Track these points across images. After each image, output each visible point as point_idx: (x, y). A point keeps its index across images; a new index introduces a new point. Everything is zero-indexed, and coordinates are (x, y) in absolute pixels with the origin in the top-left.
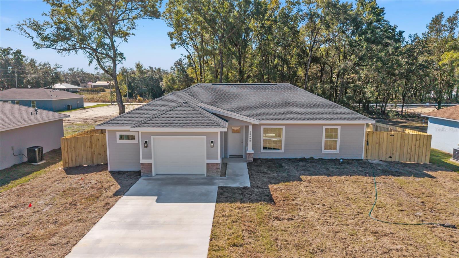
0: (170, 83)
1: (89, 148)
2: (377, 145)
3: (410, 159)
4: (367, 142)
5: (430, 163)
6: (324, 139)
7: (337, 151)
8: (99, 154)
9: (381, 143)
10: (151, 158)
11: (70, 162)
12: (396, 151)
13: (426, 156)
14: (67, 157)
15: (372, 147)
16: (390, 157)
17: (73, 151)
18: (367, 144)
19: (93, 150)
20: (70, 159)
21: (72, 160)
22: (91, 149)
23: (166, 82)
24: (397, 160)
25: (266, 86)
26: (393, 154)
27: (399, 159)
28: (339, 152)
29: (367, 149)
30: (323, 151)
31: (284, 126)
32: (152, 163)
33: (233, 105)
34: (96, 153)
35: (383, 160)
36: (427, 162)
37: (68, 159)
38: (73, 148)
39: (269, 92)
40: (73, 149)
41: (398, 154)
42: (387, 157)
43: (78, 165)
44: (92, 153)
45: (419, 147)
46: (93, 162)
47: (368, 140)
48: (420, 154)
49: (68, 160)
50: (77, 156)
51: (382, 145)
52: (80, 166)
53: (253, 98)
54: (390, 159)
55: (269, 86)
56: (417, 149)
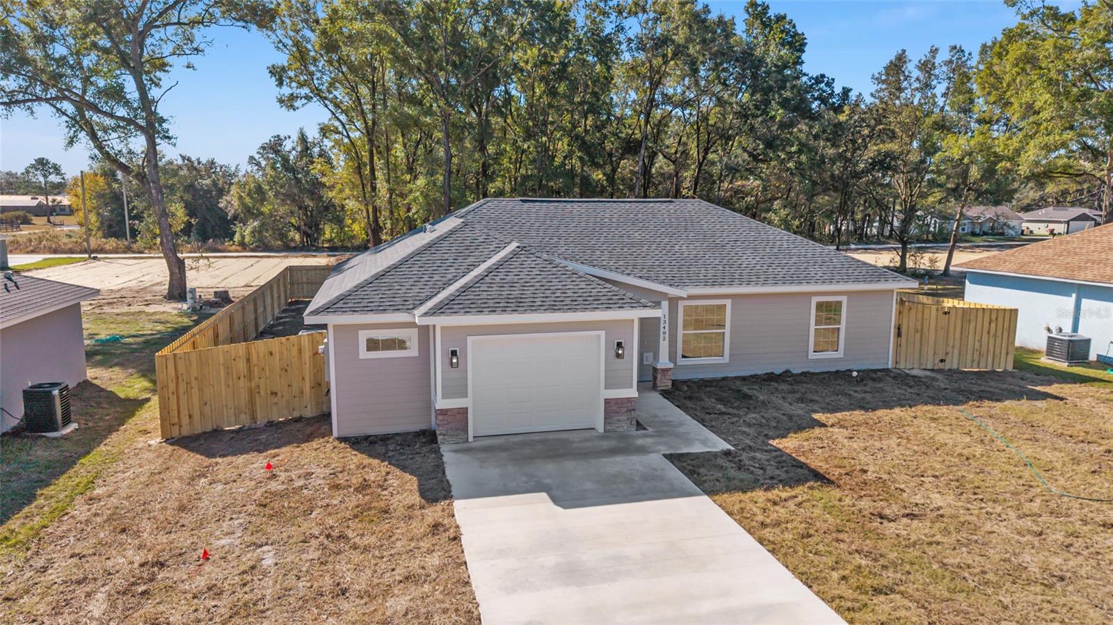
0: (252, 198)
1: (242, 378)
2: (918, 335)
3: (979, 363)
4: (899, 329)
5: (1014, 368)
6: (813, 327)
7: (840, 354)
8: (272, 393)
9: (925, 330)
10: (466, 396)
11: (185, 420)
12: (953, 347)
13: (1007, 353)
14: (175, 407)
15: (907, 341)
16: (942, 361)
17: (195, 391)
18: (899, 334)
19: (253, 384)
20: (184, 413)
21: (190, 416)
22: (250, 380)
23: (240, 198)
24: (955, 367)
25: (651, 205)
26: (947, 354)
27: (958, 364)
28: (842, 356)
29: (898, 346)
30: (812, 355)
31: (730, 300)
32: (467, 408)
33: (598, 252)
34: (262, 393)
35: (928, 368)
36: (1010, 368)
37: (179, 412)
38: (193, 379)
39: (667, 220)
40: (194, 384)
41: (956, 352)
42: (937, 361)
43: (209, 428)
44: (252, 394)
45: (995, 336)
46: (254, 419)
47: (899, 325)
48: (997, 351)
49: (179, 416)
50: (206, 404)
51: (927, 334)
52: (215, 431)
53: (636, 234)
54: (941, 366)
55: (658, 204)
56: (992, 340)
